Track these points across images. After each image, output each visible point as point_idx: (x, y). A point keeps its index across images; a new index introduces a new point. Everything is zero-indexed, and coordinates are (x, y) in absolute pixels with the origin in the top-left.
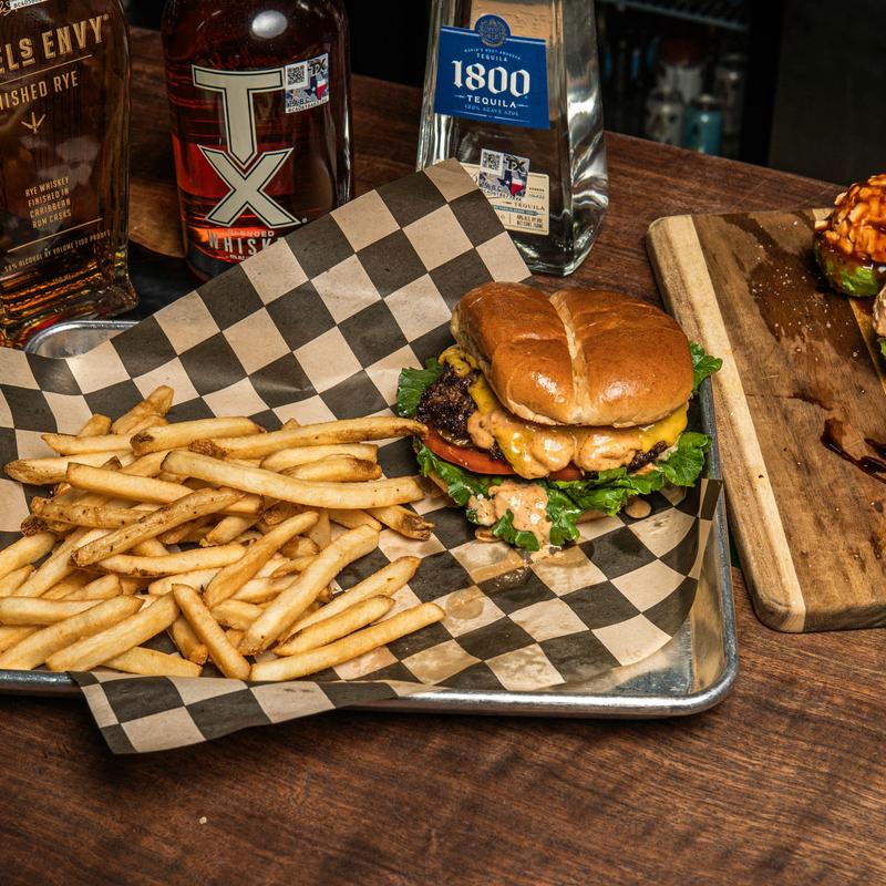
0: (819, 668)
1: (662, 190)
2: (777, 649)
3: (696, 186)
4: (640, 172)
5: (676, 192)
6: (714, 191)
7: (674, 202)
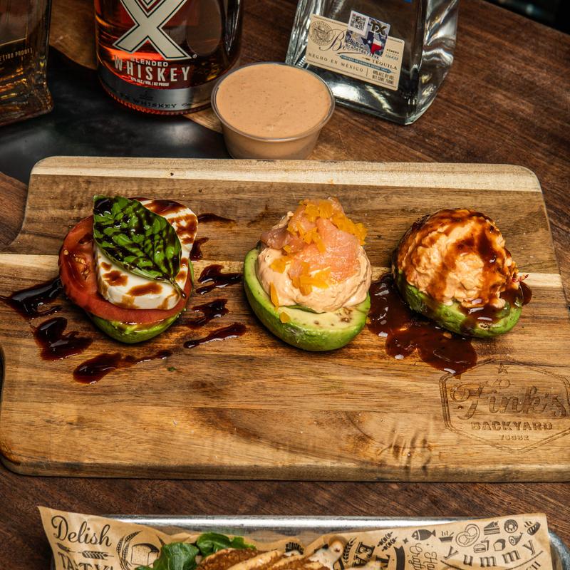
0: (554, 512)
1: (500, 54)
2: (523, 491)
3: (529, 53)
4: (484, 34)
5: (510, 57)
6: (543, 60)
7: (507, 66)
